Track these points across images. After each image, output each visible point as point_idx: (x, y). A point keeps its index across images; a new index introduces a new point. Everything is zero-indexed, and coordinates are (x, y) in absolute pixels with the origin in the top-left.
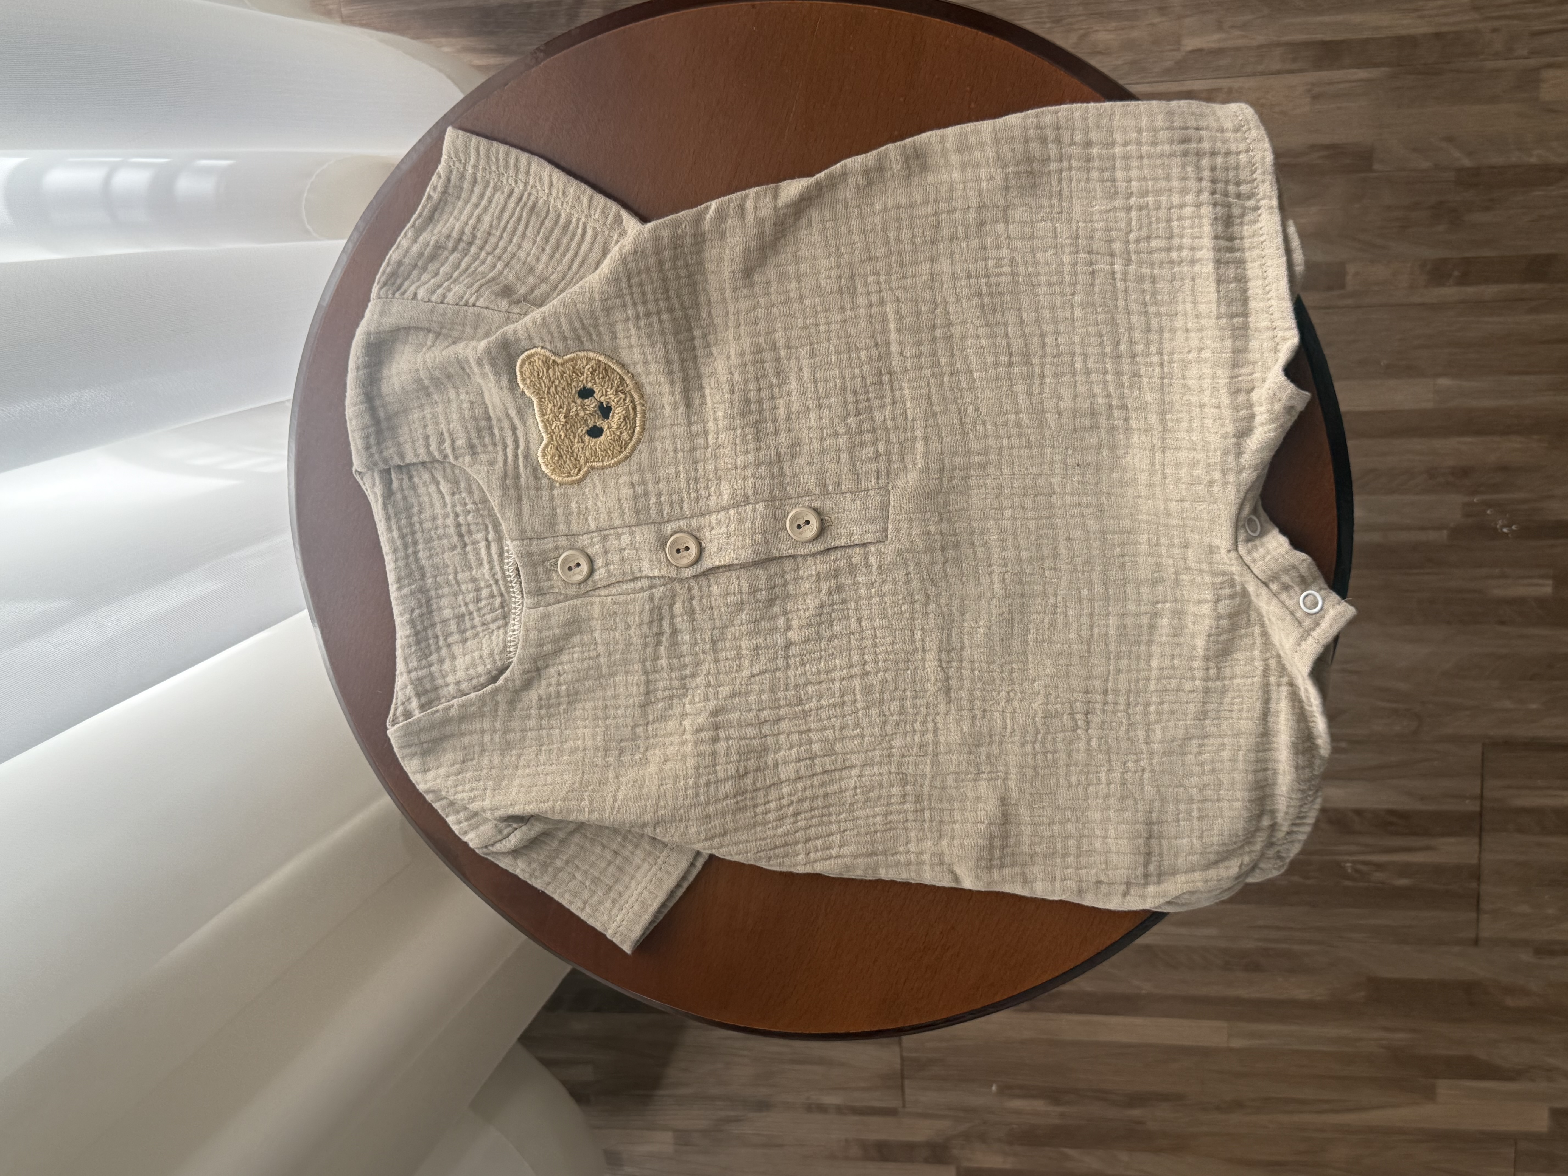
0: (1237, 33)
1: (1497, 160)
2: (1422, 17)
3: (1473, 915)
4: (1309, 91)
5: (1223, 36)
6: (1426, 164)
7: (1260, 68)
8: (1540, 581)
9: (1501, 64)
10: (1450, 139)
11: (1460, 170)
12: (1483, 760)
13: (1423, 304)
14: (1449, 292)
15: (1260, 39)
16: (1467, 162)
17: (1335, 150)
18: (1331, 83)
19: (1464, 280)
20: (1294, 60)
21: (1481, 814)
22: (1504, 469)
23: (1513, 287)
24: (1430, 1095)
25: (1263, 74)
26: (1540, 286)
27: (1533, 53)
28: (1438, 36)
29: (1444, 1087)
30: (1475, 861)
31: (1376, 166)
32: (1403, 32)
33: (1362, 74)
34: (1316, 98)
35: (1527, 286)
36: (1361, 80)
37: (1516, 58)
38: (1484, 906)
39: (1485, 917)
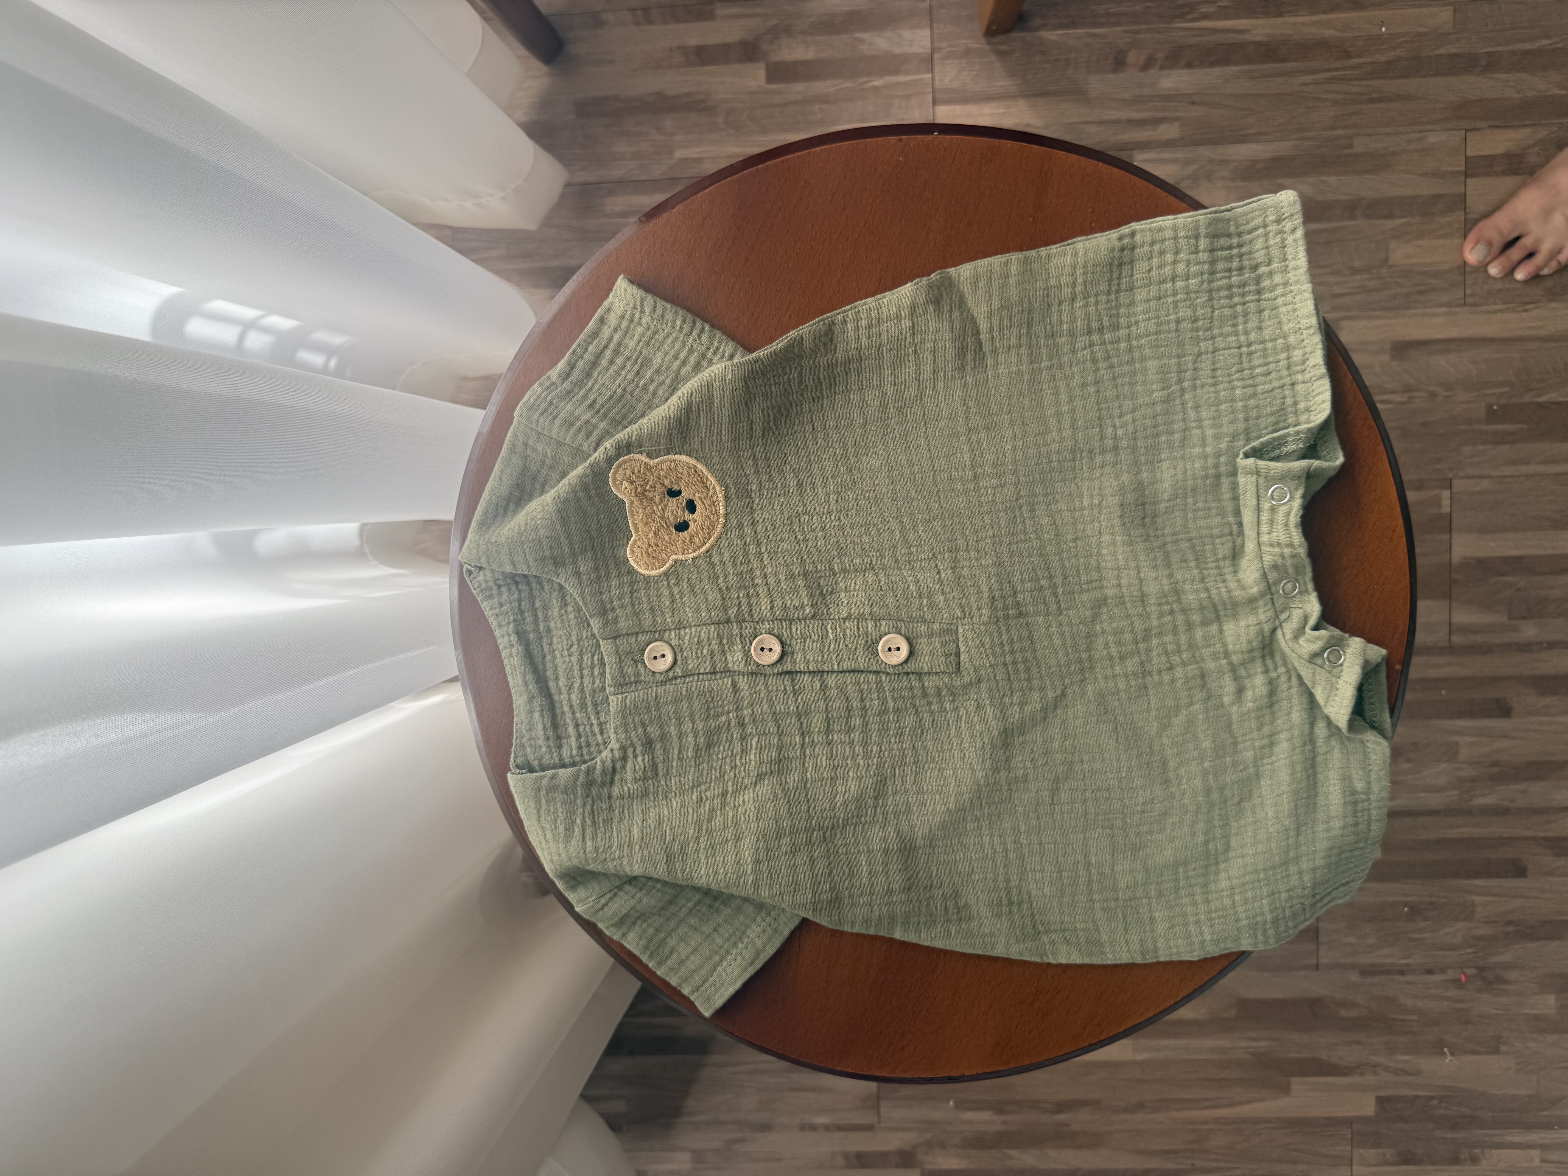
3: (1315, 946)
24: (1286, 1090)
29: (1297, 1084)
38: (1323, 938)
39: (1323, 947)
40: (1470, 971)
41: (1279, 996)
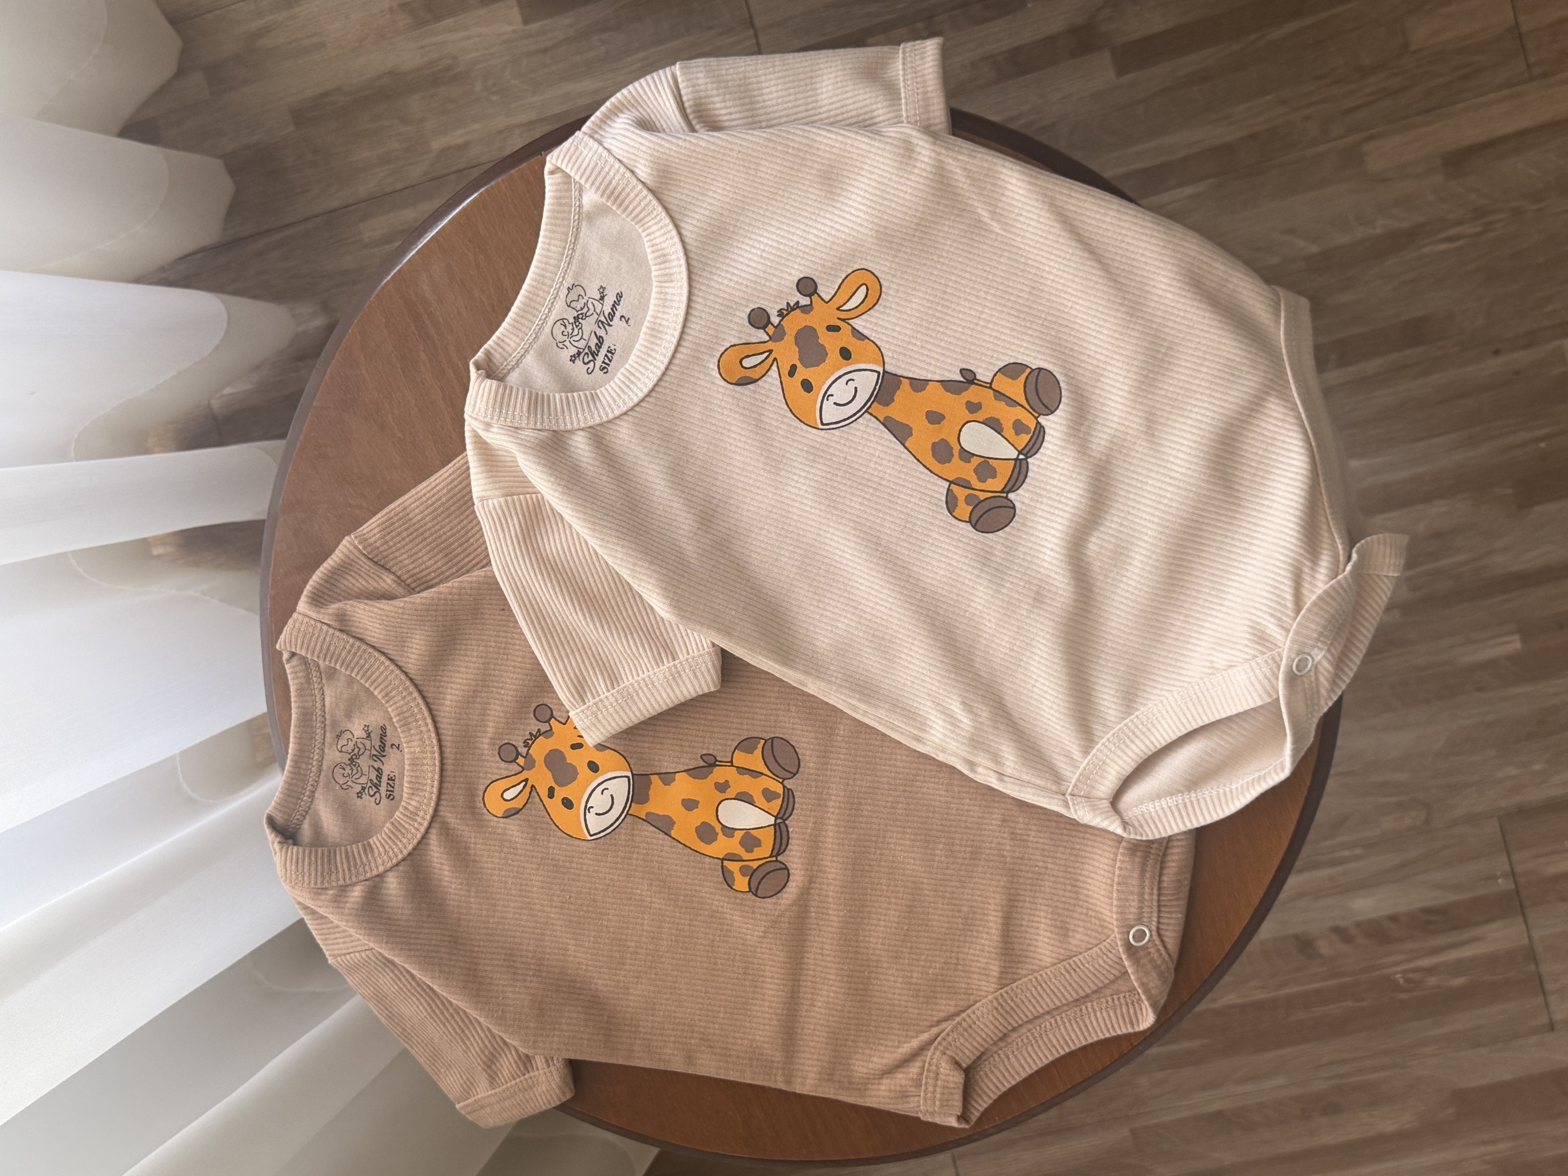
1: (1344, 239)
2: (1230, 124)
3: (1541, 999)
8: (1507, 639)
9: (1321, 148)
10: (1291, 231)
11: (1311, 257)
12: (1503, 834)
16: (1314, 249)
23: (1396, 356)
26: (1419, 350)
27: (1350, 130)
28: (1252, 137)
30: (1526, 941)
32: (1218, 142)
33: (1189, 191)
35: (1408, 352)
37: (1335, 140)
38: (1550, 987)
39: (1552, 999)
41: (1508, 1077)
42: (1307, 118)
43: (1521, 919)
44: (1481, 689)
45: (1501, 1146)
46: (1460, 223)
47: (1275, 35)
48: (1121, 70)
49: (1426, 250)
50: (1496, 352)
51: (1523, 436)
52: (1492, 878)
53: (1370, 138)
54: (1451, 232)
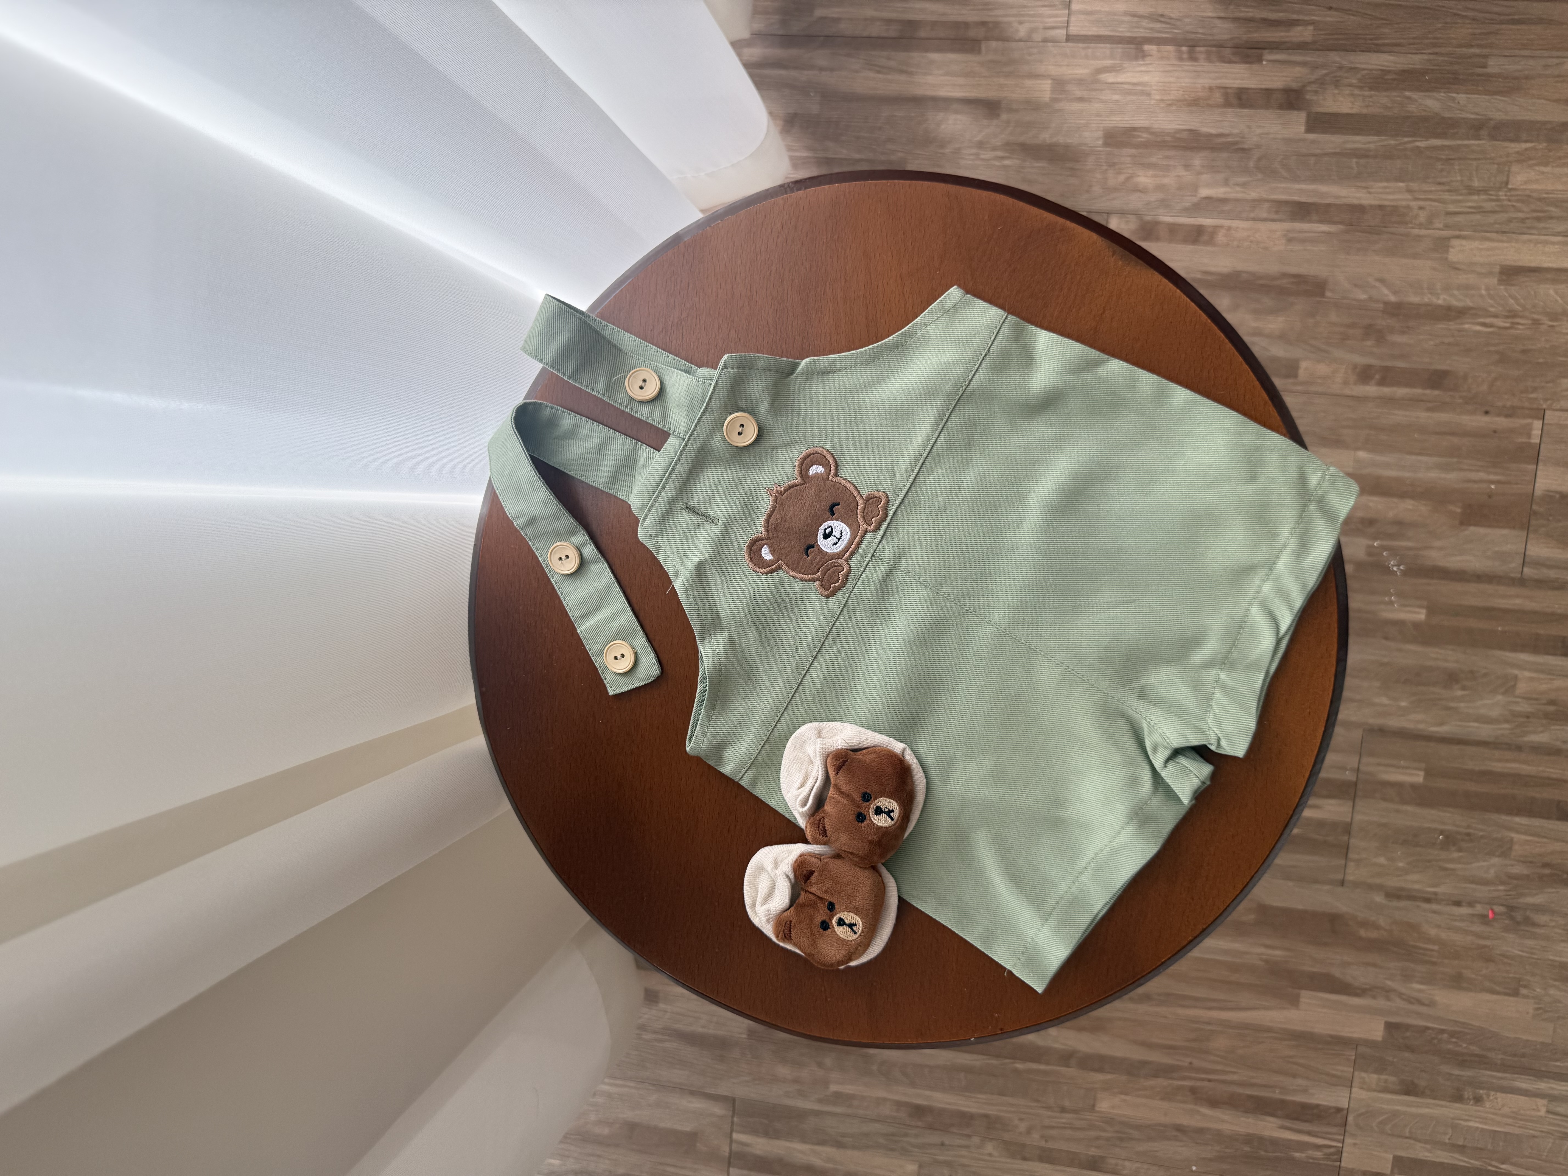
0: (1238, 189)
1: (1414, 299)
2: (1370, 193)
3: (1343, 862)
4: (1285, 235)
5: (1227, 189)
6: (1363, 296)
7: (1252, 215)
8: (1417, 610)
9: (1423, 232)
10: (1382, 281)
11: (1386, 303)
12: (1362, 743)
13: (1353, 397)
14: (1371, 390)
15: (1254, 195)
16: (1393, 298)
17: (1299, 279)
18: (1300, 232)
19: (1382, 383)
20: (1277, 212)
21: (1356, 784)
22: (1399, 523)
23: (1418, 391)
24: (1294, 1002)
25: (1254, 219)
26: (1436, 392)
27: (1447, 227)
28: (1381, 207)
29: (1306, 997)
30: (1349, 820)
31: (1328, 294)
32: (1356, 202)
33: (1324, 228)
34: (1290, 240)
35: (1428, 392)
36: (1323, 232)
37: (1434, 229)
38: (1351, 855)
39: (1351, 865)
40: (1498, 909)
41: (1300, 907)
42: (1421, 208)
43: (1352, 804)
44: (1386, 638)
45: (1278, 953)
46: (1496, 316)
47: (1422, 144)
48: (1310, 129)
49: (1466, 326)
50: (1487, 413)
51: (1482, 475)
52: (1344, 768)
53: (1458, 237)
54: (1488, 320)
